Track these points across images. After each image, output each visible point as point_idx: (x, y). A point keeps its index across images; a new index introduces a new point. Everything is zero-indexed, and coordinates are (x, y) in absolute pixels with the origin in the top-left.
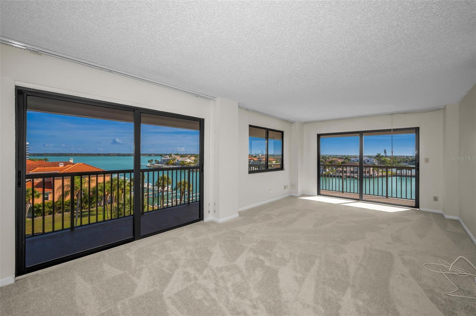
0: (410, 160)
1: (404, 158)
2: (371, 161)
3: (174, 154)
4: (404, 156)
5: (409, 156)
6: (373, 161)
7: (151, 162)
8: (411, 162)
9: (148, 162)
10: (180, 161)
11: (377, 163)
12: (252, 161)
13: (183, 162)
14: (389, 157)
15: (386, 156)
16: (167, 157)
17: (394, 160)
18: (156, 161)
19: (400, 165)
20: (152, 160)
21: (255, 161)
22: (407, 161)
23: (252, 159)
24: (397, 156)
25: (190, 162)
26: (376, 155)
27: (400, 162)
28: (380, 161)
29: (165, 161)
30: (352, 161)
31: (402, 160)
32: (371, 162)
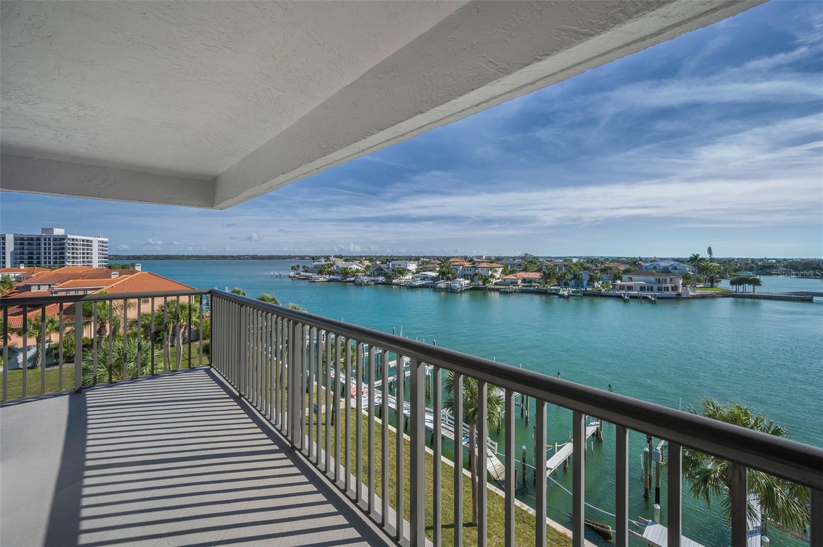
0: (758, 266)
1: (747, 262)
2: (681, 268)
3: (334, 257)
4: (747, 259)
5: (757, 259)
6: (685, 267)
7: (297, 270)
8: (760, 269)
9: (292, 269)
10: (341, 268)
11: (692, 272)
12: (461, 267)
13: (345, 269)
14: (718, 260)
15: (712, 260)
16: (321, 261)
17: (727, 266)
18: (304, 267)
19: (739, 276)
20: (298, 266)
21: (466, 269)
22: (752, 267)
23: (461, 265)
24: (733, 260)
25: (357, 269)
26: (691, 257)
27: (738, 270)
28: (698, 267)
29: (317, 268)
30: (644, 268)
31: (743, 267)
32: (680, 270)
